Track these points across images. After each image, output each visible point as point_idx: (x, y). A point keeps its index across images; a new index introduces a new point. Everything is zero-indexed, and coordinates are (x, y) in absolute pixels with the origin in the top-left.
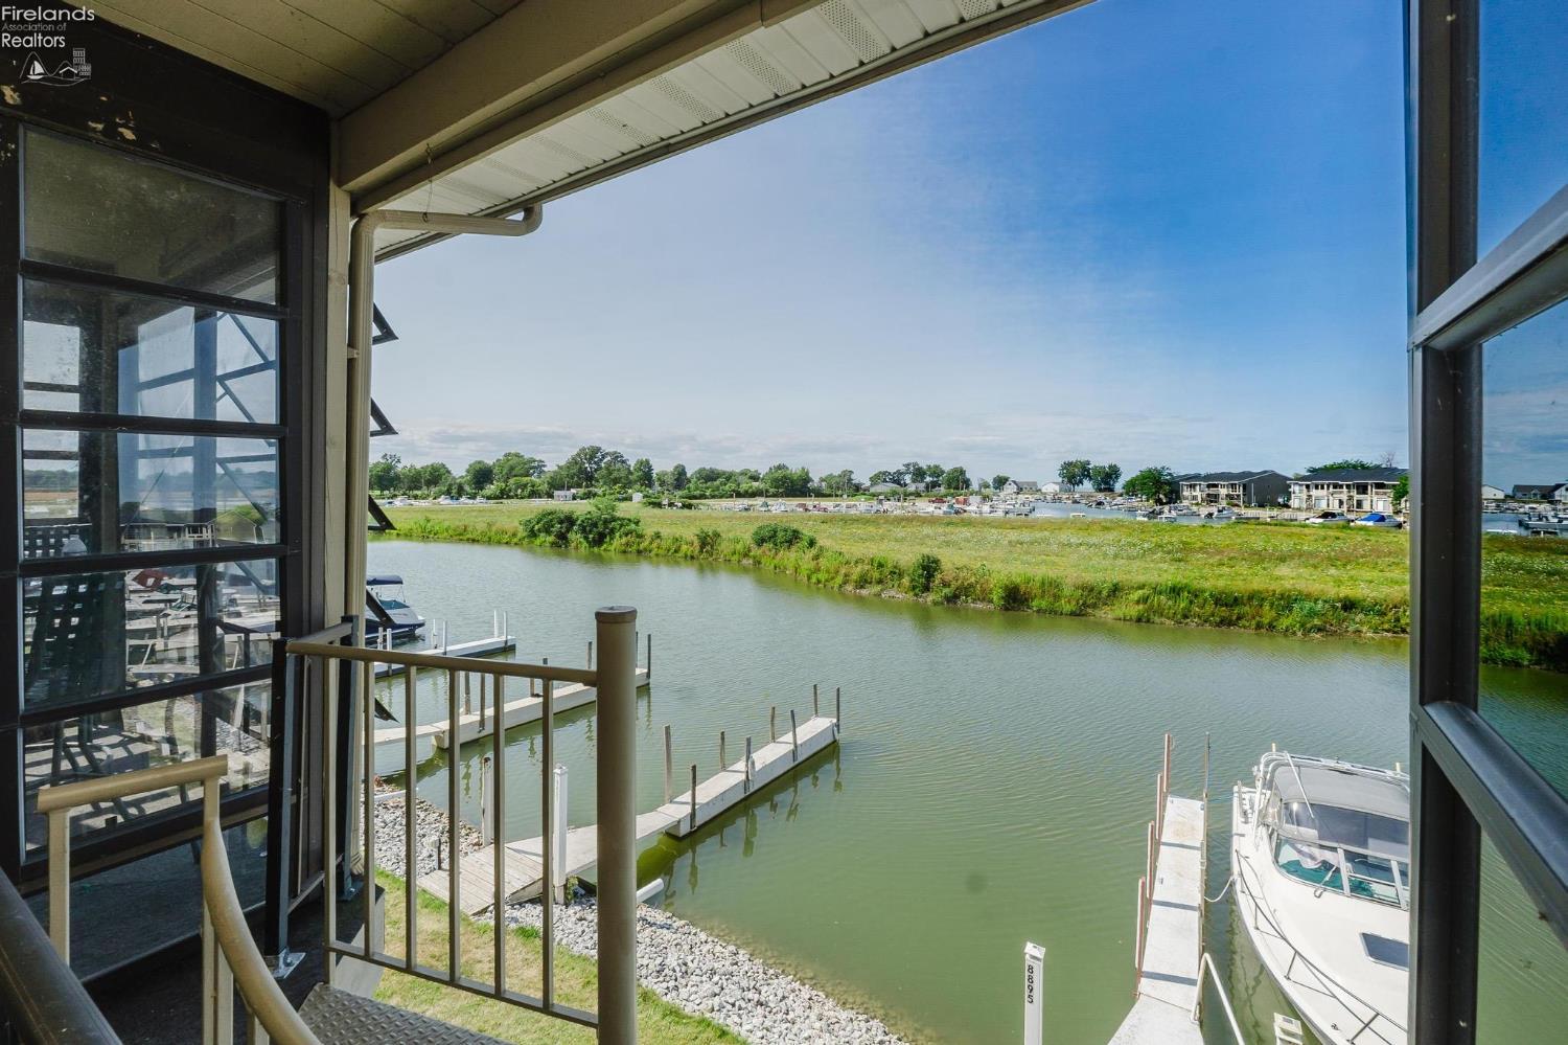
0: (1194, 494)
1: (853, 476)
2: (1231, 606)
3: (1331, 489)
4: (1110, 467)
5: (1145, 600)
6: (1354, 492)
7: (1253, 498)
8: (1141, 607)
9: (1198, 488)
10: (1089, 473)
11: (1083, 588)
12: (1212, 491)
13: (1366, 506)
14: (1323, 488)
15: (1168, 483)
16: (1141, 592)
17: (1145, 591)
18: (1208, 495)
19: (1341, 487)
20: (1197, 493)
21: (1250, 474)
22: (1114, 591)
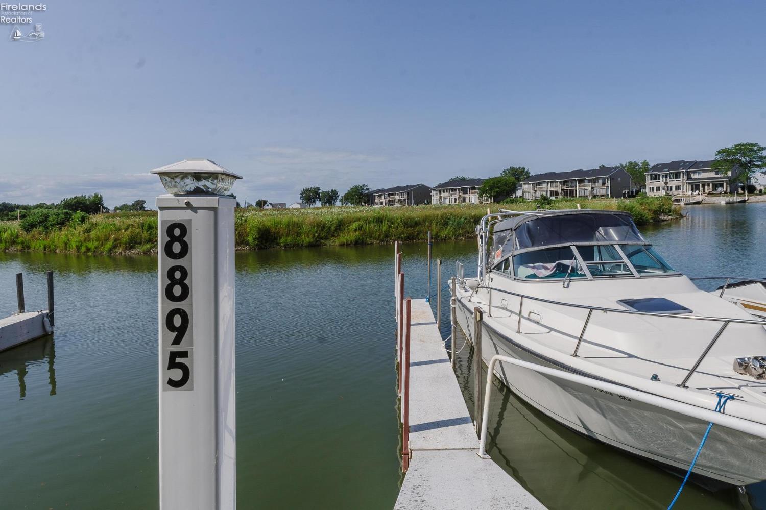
0: (381, 201)
1: (145, 205)
2: (414, 227)
3: (451, 192)
4: (332, 191)
5: (360, 228)
6: (461, 194)
7: (413, 201)
8: (358, 233)
9: (383, 196)
10: (319, 196)
11: (318, 225)
12: (391, 198)
13: (467, 200)
14: (447, 192)
15: (367, 195)
16: (357, 223)
17: (360, 222)
18: (389, 201)
19: (455, 190)
20: (383, 200)
21: (411, 187)
22: (339, 226)
